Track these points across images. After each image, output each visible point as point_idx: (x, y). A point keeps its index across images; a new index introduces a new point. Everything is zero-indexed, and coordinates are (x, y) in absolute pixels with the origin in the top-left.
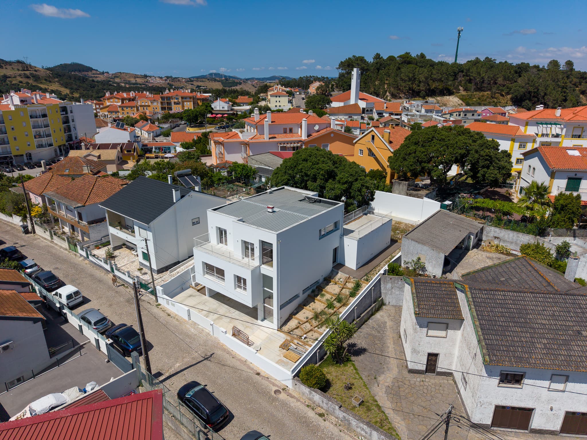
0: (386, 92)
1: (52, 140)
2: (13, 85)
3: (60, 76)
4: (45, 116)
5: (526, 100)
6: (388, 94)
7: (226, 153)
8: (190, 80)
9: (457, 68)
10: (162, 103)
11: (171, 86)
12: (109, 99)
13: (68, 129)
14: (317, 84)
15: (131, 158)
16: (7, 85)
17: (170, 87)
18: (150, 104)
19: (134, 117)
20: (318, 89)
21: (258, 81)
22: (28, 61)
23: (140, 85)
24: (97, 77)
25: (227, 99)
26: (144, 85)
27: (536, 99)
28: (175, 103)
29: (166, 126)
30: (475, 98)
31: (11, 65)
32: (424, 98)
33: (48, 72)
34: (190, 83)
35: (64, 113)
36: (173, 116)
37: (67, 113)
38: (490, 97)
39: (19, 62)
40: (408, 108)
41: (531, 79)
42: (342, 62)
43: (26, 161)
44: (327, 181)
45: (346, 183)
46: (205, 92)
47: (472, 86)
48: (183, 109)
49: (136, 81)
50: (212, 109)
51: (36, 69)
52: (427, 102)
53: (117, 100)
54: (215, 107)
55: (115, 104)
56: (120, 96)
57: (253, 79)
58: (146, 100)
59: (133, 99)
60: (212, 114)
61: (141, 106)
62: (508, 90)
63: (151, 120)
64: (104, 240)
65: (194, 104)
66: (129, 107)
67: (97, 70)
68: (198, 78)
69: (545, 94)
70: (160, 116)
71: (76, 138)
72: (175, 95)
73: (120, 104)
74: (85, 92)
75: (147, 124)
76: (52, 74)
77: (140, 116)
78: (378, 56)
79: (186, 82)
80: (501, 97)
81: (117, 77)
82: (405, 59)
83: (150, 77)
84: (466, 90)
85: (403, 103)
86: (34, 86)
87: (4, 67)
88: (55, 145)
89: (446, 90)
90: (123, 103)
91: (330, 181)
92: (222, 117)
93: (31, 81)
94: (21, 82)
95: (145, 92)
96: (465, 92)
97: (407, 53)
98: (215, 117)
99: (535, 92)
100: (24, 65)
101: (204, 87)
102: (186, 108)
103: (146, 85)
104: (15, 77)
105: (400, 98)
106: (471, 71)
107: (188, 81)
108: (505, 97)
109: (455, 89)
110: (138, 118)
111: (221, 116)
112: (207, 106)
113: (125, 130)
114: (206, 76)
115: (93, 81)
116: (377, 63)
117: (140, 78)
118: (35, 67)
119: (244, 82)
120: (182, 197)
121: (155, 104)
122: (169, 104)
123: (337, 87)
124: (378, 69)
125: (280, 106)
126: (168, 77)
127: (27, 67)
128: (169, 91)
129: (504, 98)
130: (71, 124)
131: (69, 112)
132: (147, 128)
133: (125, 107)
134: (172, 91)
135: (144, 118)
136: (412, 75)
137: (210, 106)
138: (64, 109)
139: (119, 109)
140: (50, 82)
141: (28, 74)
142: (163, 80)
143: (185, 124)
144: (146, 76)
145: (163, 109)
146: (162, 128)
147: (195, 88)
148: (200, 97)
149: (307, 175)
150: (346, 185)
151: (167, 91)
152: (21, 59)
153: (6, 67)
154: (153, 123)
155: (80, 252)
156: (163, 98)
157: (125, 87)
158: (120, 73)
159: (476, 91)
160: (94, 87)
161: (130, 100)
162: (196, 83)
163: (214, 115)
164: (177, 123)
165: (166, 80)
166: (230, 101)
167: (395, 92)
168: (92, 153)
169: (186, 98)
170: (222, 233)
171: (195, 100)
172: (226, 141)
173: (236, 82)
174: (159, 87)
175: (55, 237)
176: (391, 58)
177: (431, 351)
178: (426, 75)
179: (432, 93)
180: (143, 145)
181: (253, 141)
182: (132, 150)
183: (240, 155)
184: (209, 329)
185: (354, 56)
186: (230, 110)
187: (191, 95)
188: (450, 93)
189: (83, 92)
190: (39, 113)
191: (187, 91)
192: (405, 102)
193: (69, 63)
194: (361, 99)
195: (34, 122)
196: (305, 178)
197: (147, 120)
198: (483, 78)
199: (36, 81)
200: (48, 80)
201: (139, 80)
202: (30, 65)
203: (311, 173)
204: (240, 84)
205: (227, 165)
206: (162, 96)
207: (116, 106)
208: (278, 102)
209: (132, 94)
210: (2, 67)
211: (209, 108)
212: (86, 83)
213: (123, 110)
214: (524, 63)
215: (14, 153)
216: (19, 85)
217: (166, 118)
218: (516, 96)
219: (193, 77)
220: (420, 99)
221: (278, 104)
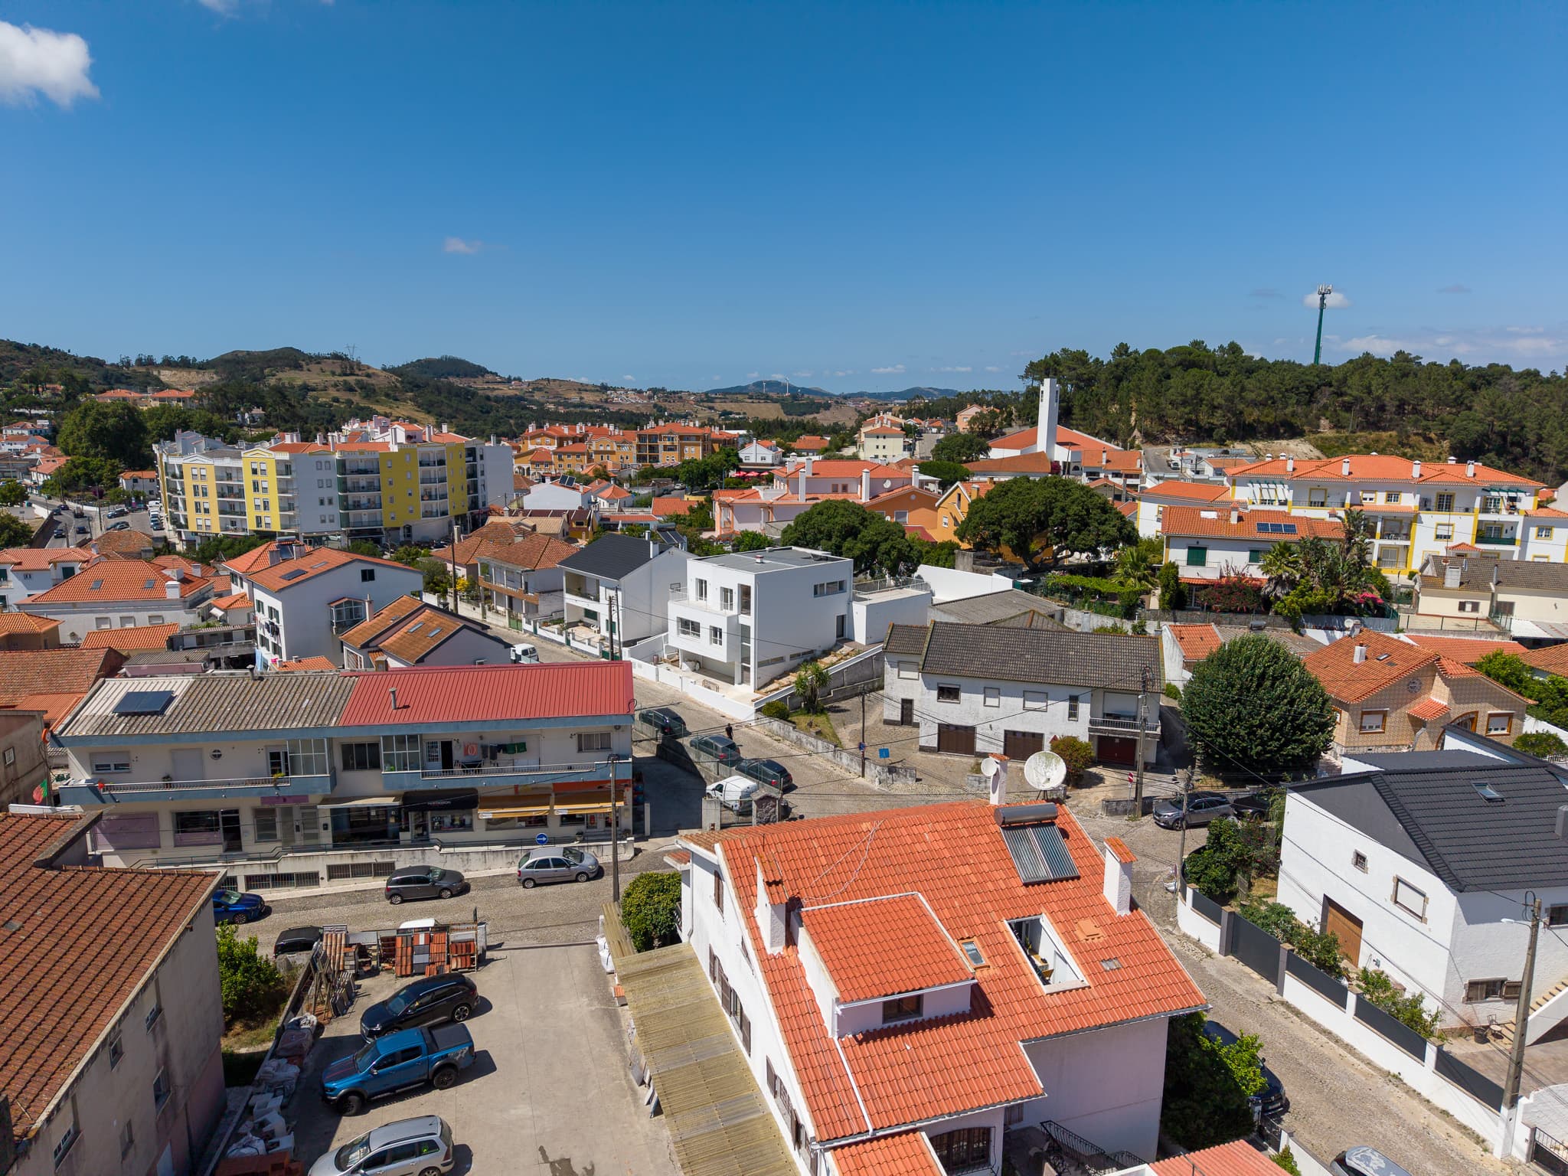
0: (1133, 429)
1: (447, 504)
2: (321, 405)
3: (418, 386)
4: (441, 462)
5: (1489, 451)
6: (1136, 433)
7: (735, 521)
8: (707, 398)
9: (1317, 376)
10: (639, 447)
11: (661, 410)
12: (533, 437)
13: (473, 488)
14: (973, 411)
15: (584, 535)
16: (308, 406)
17: (659, 413)
18: (615, 448)
19: (583, 473)
20: (973, 420)
21: (874, 400)
22: (354, 357)
23: (591, 408)
24: (494, 389)
25: (774, 442)
26: (598, 407)
27: (1519, 450)
28: (666, 448)
29: (644, 491)
30: (1357, 445)
31: (319, 363)
32: (1221, 442)
33: (394, 378)
34: (706, 404)
35: (471, 459)
36: (661, 473)
37: (475, 460)
38: (1396, 442)
39: (336, 357)
40: (1176, 464)
41: (1499, 403)
42: (1032, 364)
43: (402, 539)
44: (844, 539)
45: (870, 542)
46: (737, 426)
47: (1351, 418)
48: (681, 460)
49: (581, 398)
50: (740, 460)
51: (370, 371)
52: (1226, 452)
53: (549, 440)
54: (747, 458)
55: (545, 447)
56: (555, 431)
57: (861, 395)
58: (609, 440)
59: (582, 440)
60: (739, 470)
61: (597, 452)
62: (1444, 427)
63: (615, 479)
64: (555, 617)
65: (704, 450)
66: (574, 454)
67: (496, 374)
68: (727, 394)
69: (1540, 439)
70: (633, 472)
71: (484, 504)
72: (668, 430)
73: (554, 447)
74: (468, 423)
75: (609, 486)
76: (402, 382)
77: (596, 470)
78: (1123, 349)
79: (697, 402)
80: (1426, 445)
81: (540, 390)
82: (1183, 356)
83: (615, 389)
84: (1337, 425)
85: (1168, 454)
86: (362, 409)
87: (305, 367)
88: (451, 513)
89: (1282, 426)
90: (560, 445)
91: (849, 539)
92: (758, 476)
93: (356, 398)
94: (336, 400)
95: (605, 425)
96: (1334, 430)
97: (1197, 344)
98: (744, 477)
99: (1515, 434)
100: (346, 363)
101: (739, 414)
102: (687, 458)
103: (604, 409)
104: (325, 389)
105: (1167, 442)
106: (1350, 382)
107: (703, 401)
108: (1437, 444)
109: (1310, 424)
110: (591, 474)
111: (756, 474)
112: (728, 455)
113: (574, 489)
114: (746, 387)
115: (488, 398)
116: (1117, 366)
117: (591, 391)
118: (369, 368)
119: (837, 402)
120: (661, 553)
121: (626, 449)
122: (653, 449)
123: (1019, 417)
124: (1119, 379)
125: (885, 456)
126: (655, 391)
127: (352, 368)
128: (657, 423)
129: (1432, 446)
130: (480, 478)
131: (478, 457)
132: (608, 492)
133: (565, 454)
134: (661, 423)
135: (603, 475)
136: (1194, 392)
137: (737, 455)
138: (471, 452)
139: (554, 458)
140: (397, 400)
141: (353, 383)
142: (642, 398)
143: (682, 489)
144: (604, 388)
145: (641, 458)
146: (635, 494)
147: (716, 418)
148: (720, 437)
149: (821, 532)
150: (868, 546)
151: (652, 424)
152: (341, 350)
153: (310, 367)
154: (621, 485)
155: (525, 626)
156: (641, 438)
157: (556, 412)
158: (548, 380)
159: (1363, 429)
160: (488, 412)
161: (575, 440)
162: (720, 406)
163: (742, 473)
164: (666, 487)
165: (650, 398)
166: (778, 445)
167: (1155, 429)
168: (524, 521)
169: (688, 438)
170: (702, 584)
171: (706, 442)
172: (737, 501)
173: (815, 401)
174: (633, 414)
175: (488, 613)
176: (1152, 354)
177: (905, 697)
178: (1227, 392)
179: (1246, 432)
180: (602, 519)
181: (780, 502)
182: (585, 523)
183: (758, 525)
184: (678, 686)
185: (1064, 350)
186: (776, 462)
187: (700, 432)
188: (1293, 432)
189: (463, 422)
190: (433, 458)
191: (691, 424)
192: (1172, 451)
193: (437, 356)
194: (1061, 444)
195: (424, 472)
196: (819, 536)
197: (608, 479)
198: (1378, 398)
199: (367, 397)
200: (392, 395)
201: (589, 398)
202: (359, 364)
203: (825, 528)
204: (827, 407)
205: (734, 537)
206: (642, 432)
207: (547, 452)
208: (881, 447)
209: (580, 429)
210: (301, 366)
211: (734, 460)
212: (472, 402)
213: (560, 459)
214: (1497, 365)
215: (388, 523)
216: (331, 406)
217: (645, 477)
218: (1461, 442)
219: (715, 392)
220: (1213, 444)
221: (880, 452)
